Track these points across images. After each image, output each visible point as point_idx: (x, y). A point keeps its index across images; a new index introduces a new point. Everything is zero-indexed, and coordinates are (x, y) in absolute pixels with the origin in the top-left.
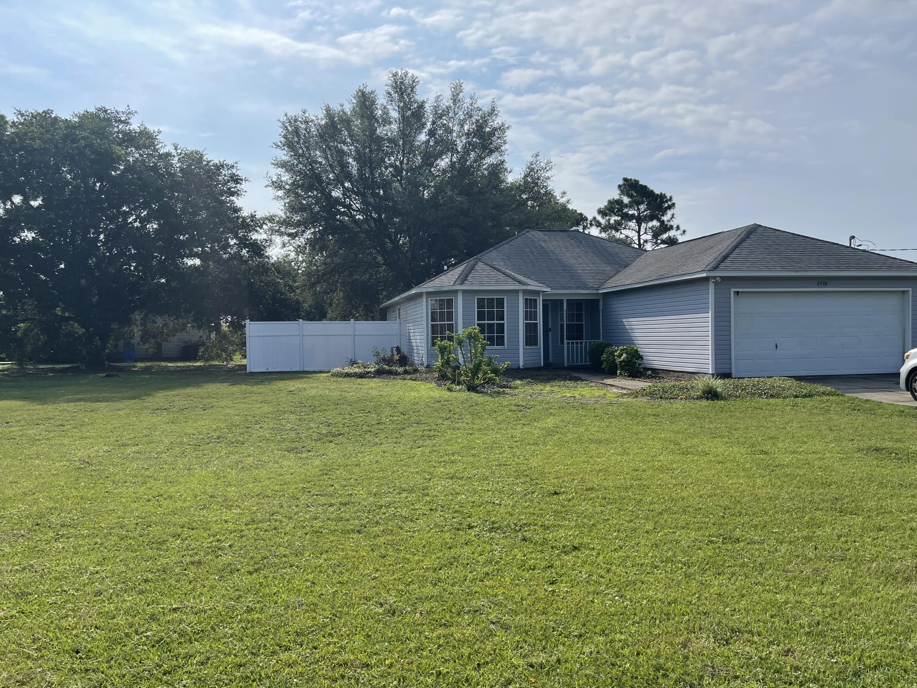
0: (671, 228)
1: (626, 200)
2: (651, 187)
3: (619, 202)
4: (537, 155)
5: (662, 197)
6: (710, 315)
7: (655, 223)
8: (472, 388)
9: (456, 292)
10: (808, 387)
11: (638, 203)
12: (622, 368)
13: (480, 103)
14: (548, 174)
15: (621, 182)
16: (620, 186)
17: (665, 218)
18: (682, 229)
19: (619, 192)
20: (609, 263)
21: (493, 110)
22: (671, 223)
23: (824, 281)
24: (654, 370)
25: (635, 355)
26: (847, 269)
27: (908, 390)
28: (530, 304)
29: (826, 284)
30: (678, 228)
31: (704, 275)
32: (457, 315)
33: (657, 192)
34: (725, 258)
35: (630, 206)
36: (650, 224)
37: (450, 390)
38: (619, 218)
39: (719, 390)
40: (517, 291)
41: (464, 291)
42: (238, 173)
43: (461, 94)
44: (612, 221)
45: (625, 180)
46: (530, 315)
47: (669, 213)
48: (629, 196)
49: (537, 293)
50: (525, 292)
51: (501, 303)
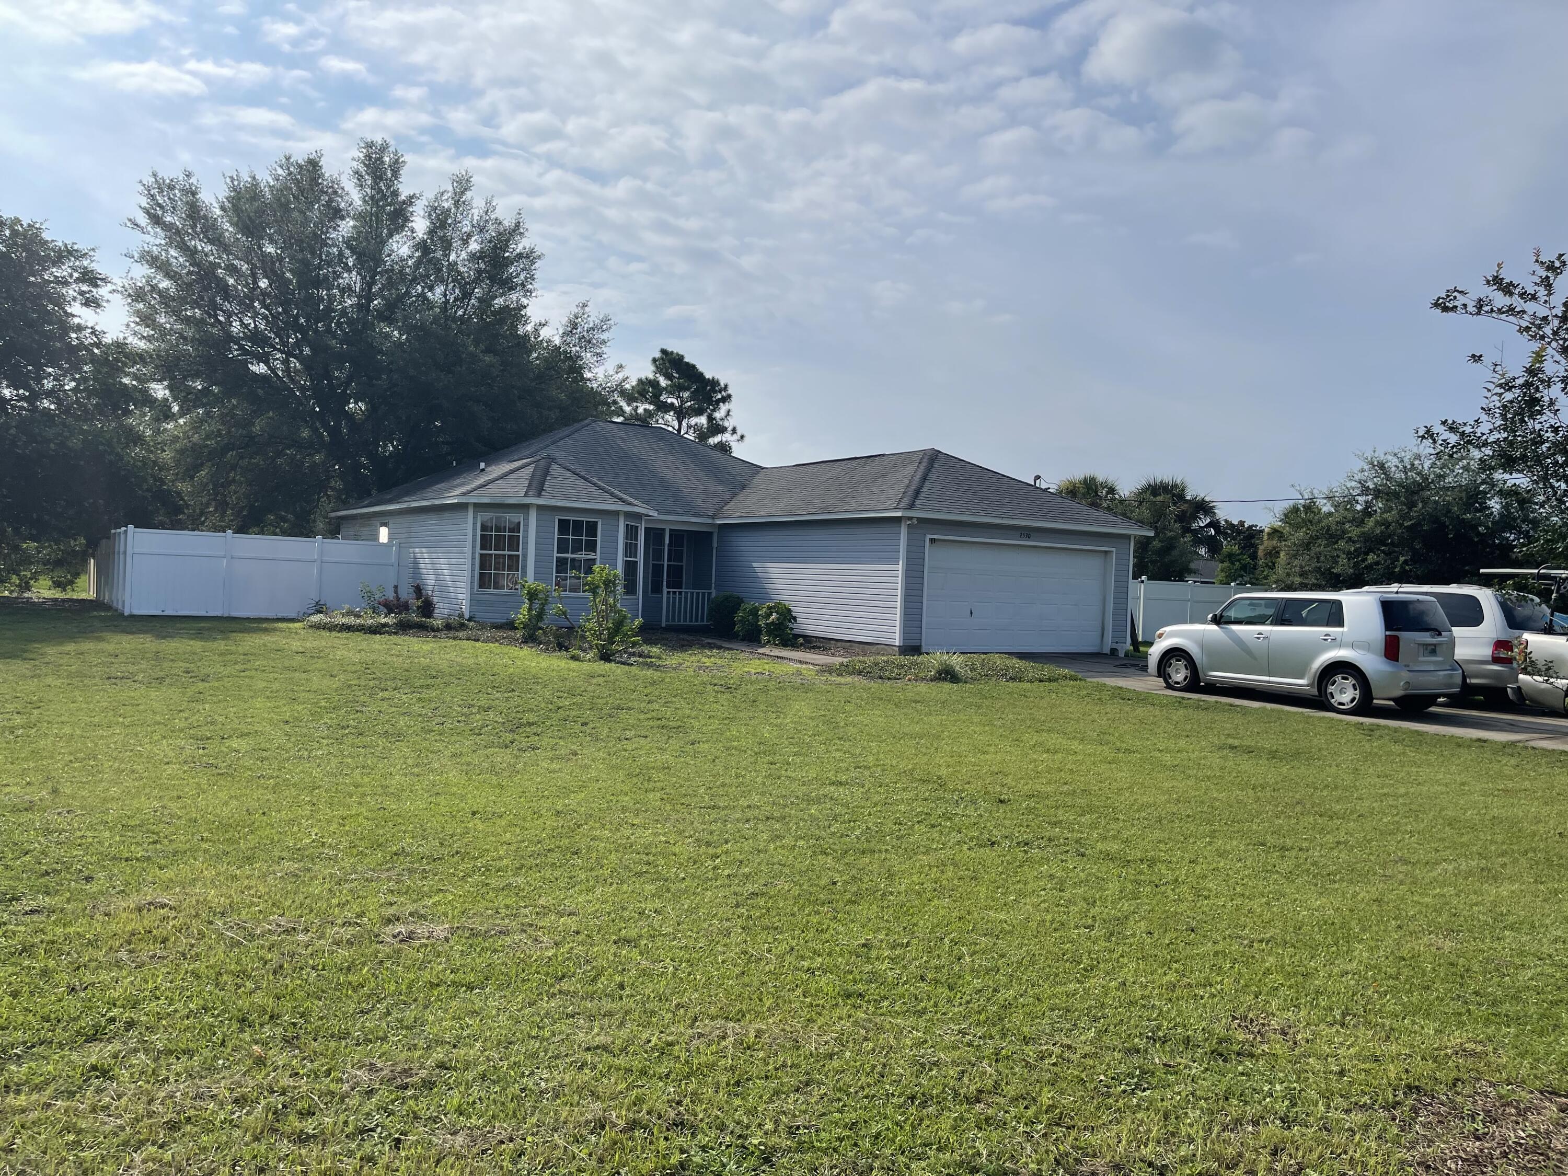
0: (723, 430)
1: (663, 382)
2: (701, 368)
3: (654, 384)
4: (585, 305)
5: (714, 383)
6: (900, 566)
7: (702, 420)
8: (606, 657)
9: (525, 507)
10: (1047, 670)
11: (681, 388)
12: (769, 633)
13: (499, 214)
14: (604, 336)
15: (658, 355)
16: (654, 360)
17: (717, 415)
18: (739, 432)
19: (653, 368)
20: (721, 481)
21: (518, 225)
22: (726, 424)
23: (1027, 532)
24: (805, 637)
25: (787, 615)
26: (1054, 519)
27: (1159, 676)
28: (631, 532)
29: (1029, 536)
30: (734, 431)
31: (899, 514)
32: (526, 543)
33: (708, 375)
34: (917, 493)
35: (671, 391)
36: (694, 421)
37: (574, 658)
38: (651, 407)
39: (957, 668)
40: (616, 513)
41: (540, 508)
42: (94, 266)
43: (468, 194)
44: (640, 411)
45: (664, 352)
46: (630, 549)
47: (723, 408)
48: (668, 377)
49: (638, 517)
50: (628, 515)
51: (592, 529)
